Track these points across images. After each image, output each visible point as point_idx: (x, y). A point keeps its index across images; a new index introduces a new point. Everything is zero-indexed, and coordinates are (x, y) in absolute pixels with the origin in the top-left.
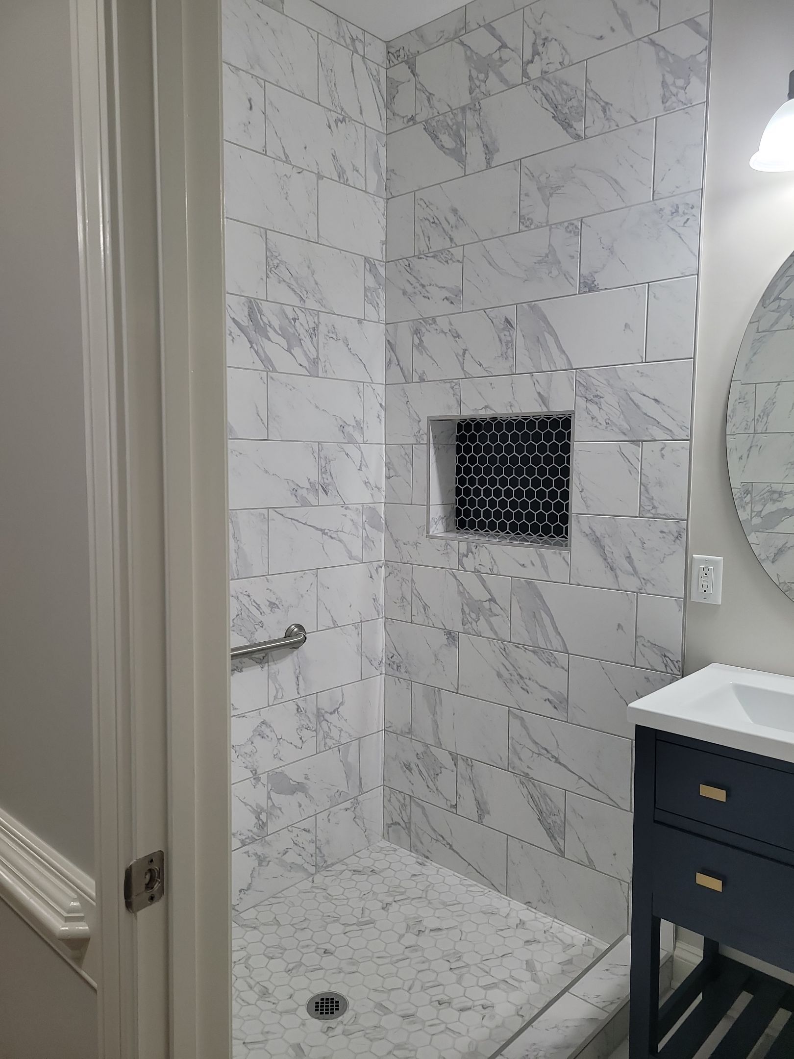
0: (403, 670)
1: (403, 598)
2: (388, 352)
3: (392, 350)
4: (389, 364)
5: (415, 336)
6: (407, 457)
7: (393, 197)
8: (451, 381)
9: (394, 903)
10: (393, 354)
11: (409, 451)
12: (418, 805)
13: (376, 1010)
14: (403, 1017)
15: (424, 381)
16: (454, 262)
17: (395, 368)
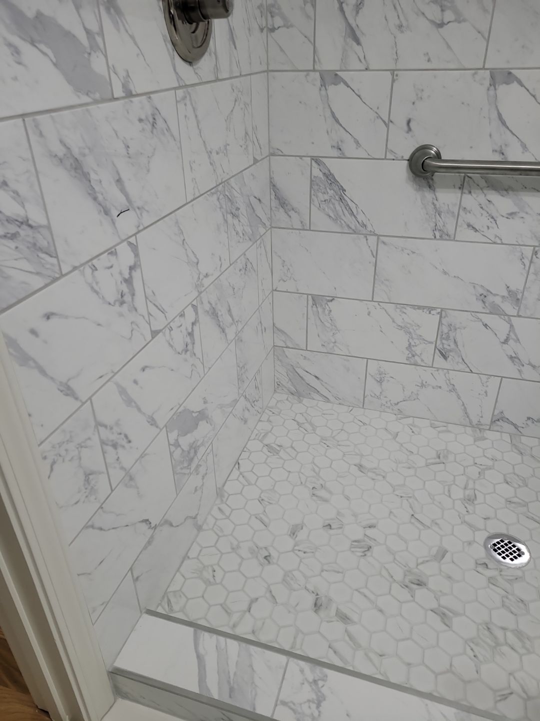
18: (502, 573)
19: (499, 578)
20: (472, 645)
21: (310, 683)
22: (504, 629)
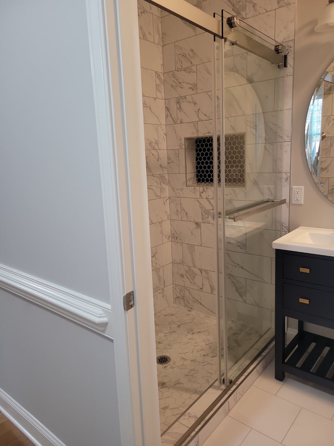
0: (178, 239)
1: (177, 211)
2: (166, 111)
3: (168, 111)
4: (167, 116)
5: (178, 104)
6: (176, 155)
7: (165, 45)
8: (193, 122)
9: (182, 325)
10: (168, 112)
11: (177, 152)
12: (187, 289)
13: (182, 360)
14: (192, 361)
15: (182, 123)
16: (192, 72)
17: (169, 118)
18: (171, 364)
19: (172, 366)
20: (191, 381)
21: (189, 418)
22: (189, 372)
